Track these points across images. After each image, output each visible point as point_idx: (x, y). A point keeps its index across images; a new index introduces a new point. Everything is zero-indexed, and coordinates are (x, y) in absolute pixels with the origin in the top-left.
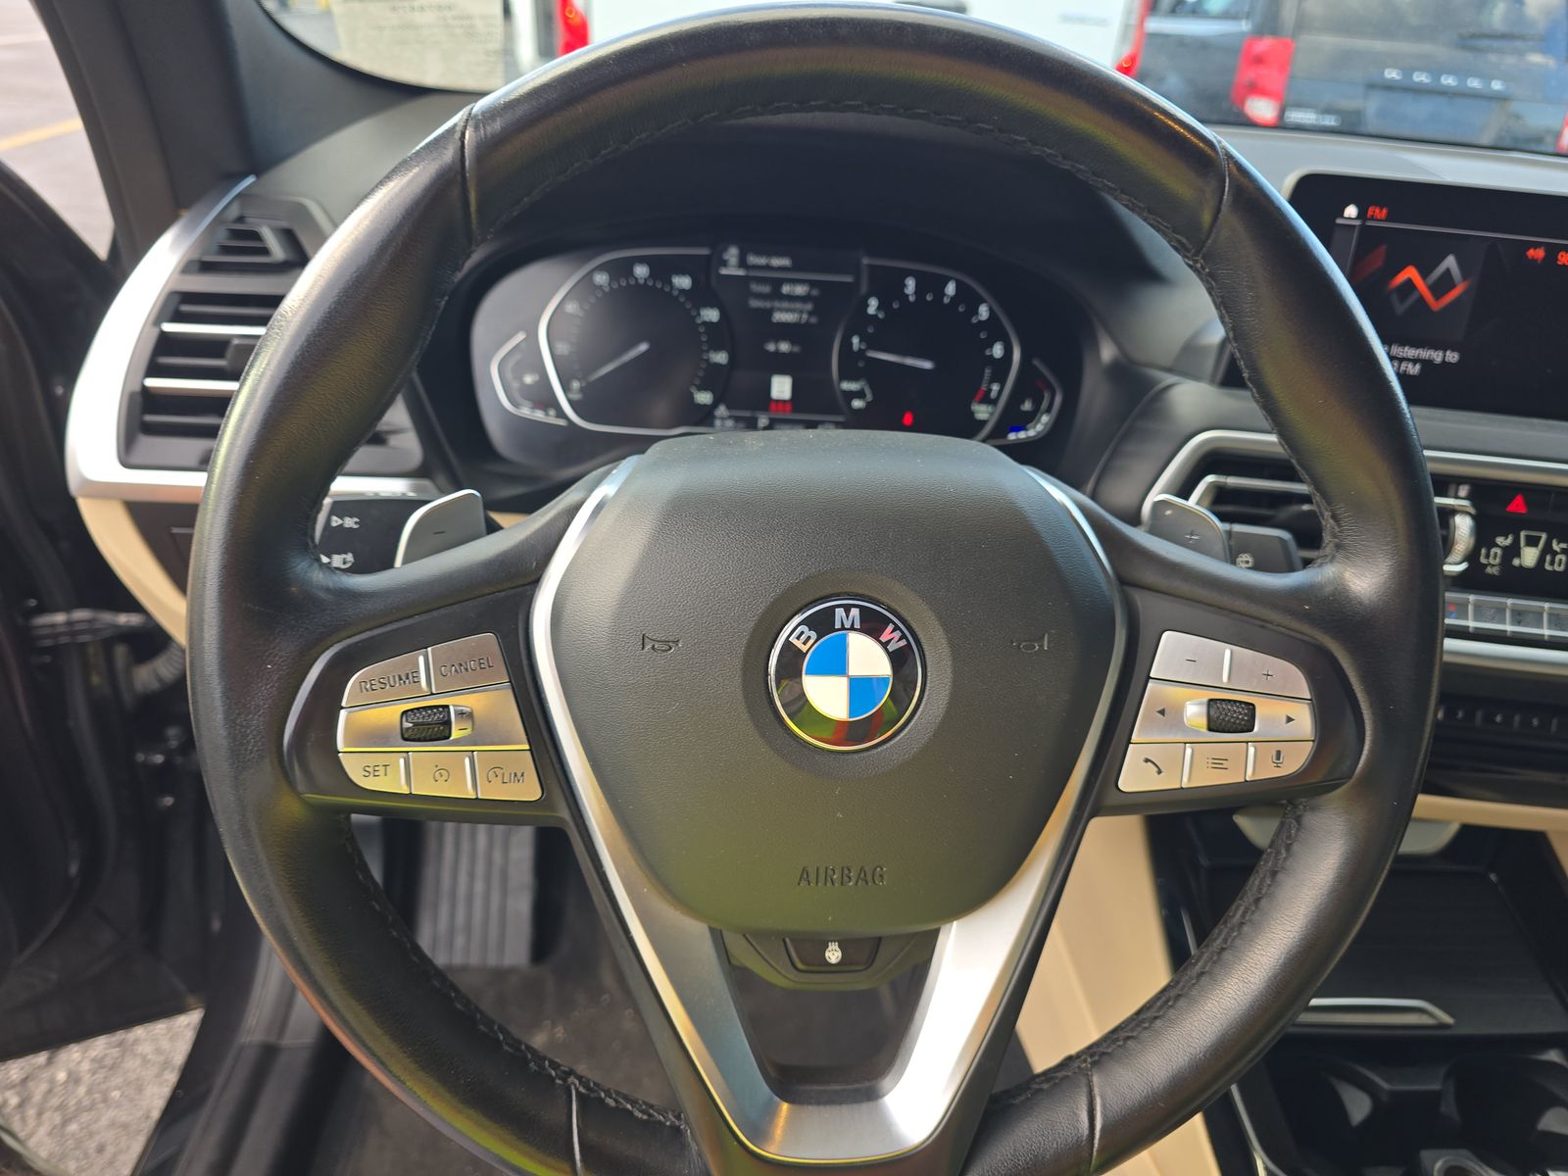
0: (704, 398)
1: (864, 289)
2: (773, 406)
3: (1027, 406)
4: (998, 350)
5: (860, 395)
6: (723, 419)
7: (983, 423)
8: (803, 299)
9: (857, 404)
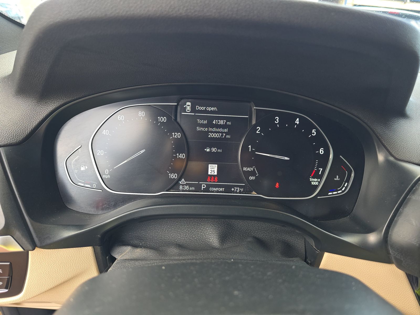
0: (174, 176)
1: (254, 122)
2: (209, 178)
3: (337, 179)
4: (322, 151)
5: (253, 173)
6: (183, 185)
7: (316, 187)
8: (223, 127)
9: (251, 178)
